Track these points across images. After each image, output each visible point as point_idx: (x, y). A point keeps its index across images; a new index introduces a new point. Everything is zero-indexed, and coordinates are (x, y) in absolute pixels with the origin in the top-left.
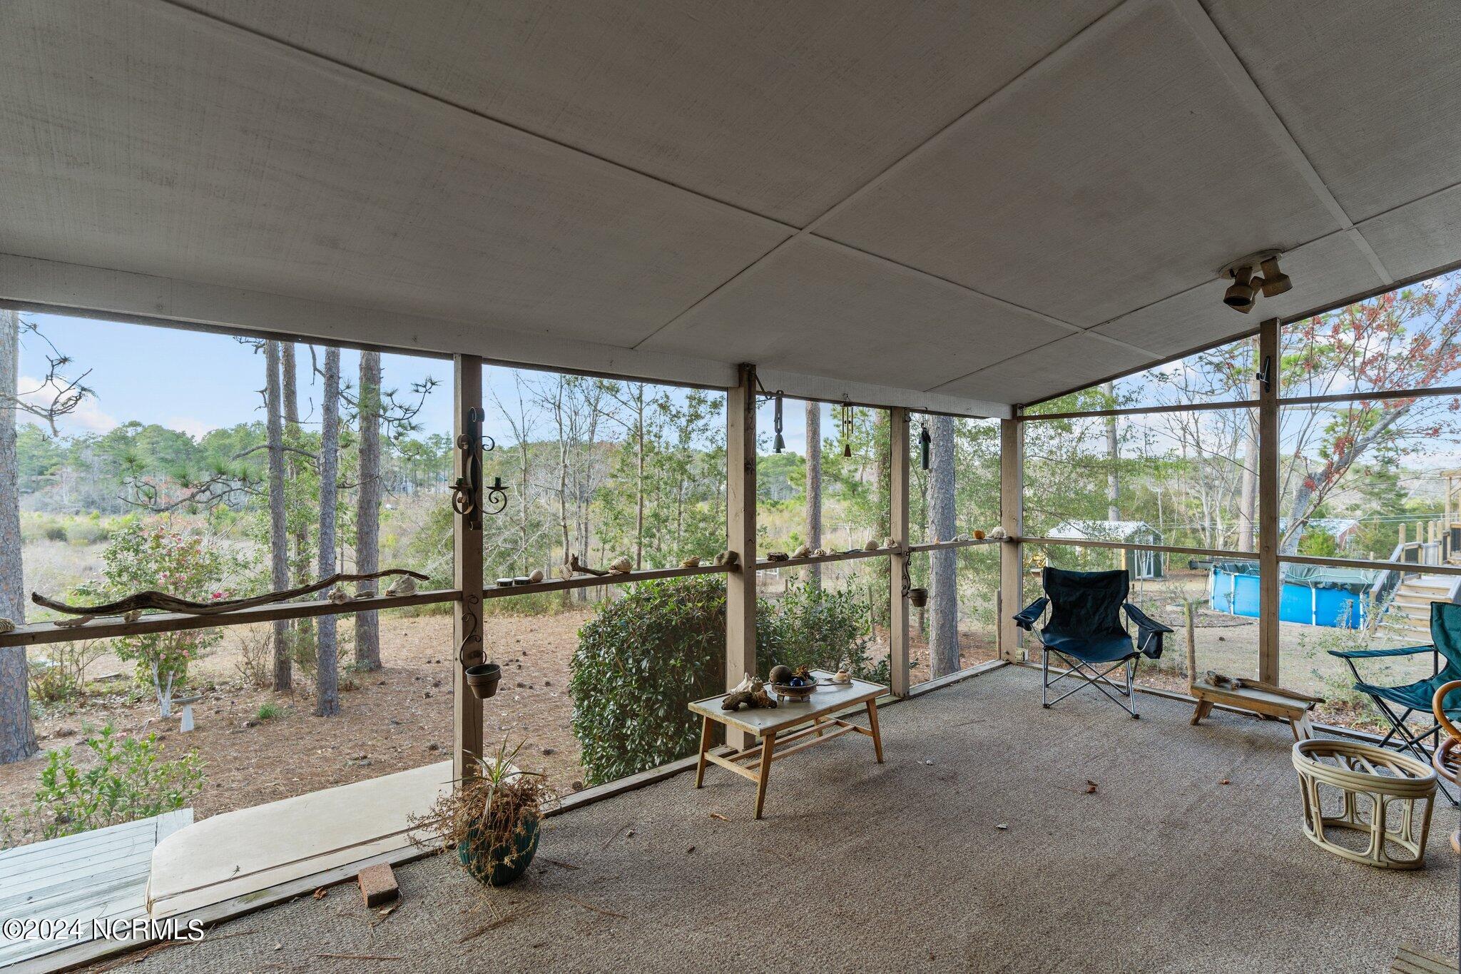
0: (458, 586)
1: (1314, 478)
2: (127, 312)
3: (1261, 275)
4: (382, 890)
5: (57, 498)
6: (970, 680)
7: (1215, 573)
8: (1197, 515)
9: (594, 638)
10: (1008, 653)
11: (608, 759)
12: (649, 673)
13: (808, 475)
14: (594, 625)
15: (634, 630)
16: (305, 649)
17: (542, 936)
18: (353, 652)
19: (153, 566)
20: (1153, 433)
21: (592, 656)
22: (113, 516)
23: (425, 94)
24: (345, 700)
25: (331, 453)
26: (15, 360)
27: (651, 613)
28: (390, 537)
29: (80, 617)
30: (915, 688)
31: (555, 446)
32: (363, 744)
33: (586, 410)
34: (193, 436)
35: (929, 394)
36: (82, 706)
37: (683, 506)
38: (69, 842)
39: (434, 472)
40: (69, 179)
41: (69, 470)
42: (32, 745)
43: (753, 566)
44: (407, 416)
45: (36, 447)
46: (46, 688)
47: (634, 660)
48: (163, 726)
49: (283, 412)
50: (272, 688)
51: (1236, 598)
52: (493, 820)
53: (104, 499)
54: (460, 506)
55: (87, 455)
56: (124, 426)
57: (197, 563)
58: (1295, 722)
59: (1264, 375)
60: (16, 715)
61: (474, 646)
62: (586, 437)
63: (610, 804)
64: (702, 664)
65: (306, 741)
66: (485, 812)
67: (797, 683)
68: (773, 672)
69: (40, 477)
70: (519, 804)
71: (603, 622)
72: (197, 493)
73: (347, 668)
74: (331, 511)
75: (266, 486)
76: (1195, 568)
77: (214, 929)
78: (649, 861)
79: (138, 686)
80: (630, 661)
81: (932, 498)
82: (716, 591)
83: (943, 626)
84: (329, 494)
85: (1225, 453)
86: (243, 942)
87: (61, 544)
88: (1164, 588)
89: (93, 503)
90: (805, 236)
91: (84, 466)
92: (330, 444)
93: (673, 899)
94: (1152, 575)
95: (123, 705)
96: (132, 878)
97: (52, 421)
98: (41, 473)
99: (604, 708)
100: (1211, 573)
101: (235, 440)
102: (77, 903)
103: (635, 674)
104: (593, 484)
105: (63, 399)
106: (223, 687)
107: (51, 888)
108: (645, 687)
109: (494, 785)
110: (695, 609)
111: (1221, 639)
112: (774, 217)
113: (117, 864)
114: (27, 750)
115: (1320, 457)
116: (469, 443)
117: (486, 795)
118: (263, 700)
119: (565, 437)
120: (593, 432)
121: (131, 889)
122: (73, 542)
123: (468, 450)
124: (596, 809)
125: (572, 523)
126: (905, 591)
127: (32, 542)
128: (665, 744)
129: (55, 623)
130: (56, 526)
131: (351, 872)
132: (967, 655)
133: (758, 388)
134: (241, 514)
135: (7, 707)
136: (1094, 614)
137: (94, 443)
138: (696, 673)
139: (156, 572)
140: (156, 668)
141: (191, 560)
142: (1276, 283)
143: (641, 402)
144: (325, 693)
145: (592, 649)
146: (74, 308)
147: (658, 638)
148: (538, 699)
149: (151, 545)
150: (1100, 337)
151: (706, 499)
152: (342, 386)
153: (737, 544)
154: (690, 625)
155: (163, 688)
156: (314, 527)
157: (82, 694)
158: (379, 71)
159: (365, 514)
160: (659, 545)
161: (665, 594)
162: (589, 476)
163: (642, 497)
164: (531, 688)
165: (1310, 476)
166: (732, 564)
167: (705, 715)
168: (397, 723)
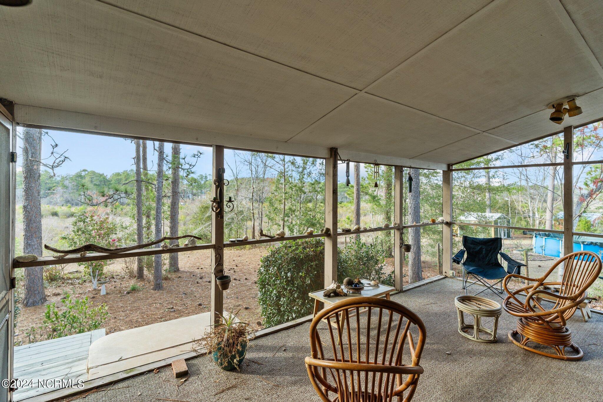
0: (213, 242)
1: (584, 196)
2: (83, 130)
3: (567, 107)
4: (181, 371)
5: (55, 199)
6: (429, 284)
7: (536, 237)
8: (526, 211)
9: (268, 262)
10: (446, 273)
11: (273, 314)
12: (290, 278)
13: (355, 193)
14: (267, 257)
15: (284, 260)
16: (149, 262)
17: (248, 394)
18: (168, 264)
19: (91, 228)
20: (506, 174)
21: (266, 270)
22: (76, 207)
23: (205, 37)
24: (165, 284)
25: (160, 183)
26: (40, 146)
27: (291, 253)
28: (183, 216)
29: (63, 254)
30: (406, 287)
31: (249, 180)
32: (172, 302)
33: (262, 165)
34: (107, 175)
35: (411, 160)
36: (63, 283)
37: (302, 205)
38: (57, 341)
39: (200, 190)
40: (61, 76)
41: (60, 188)
42: (44, 299)
43: (336, 234)
44: (191, 167)
45: (48, 180)
46: (50, 276)
47: (285, 273)
48: (94, 292)
49: (142, 166)
50: (136, 278)
51: (546, 248)
52: (228, 343)
53: (73, 200)
54: (214, 209)
55: (67, 183)
56: (81, 171)
57: (107, 227)
58: (582, 308)
59: (566, 151)
60: (38, 287)
61: (220, 267)
62: (262, 176)
63: (275, 336)
64: (313, 275)
65: (149, 301)
66: (224, 340)
67: (356, 286)
68: (345, 280)
69: (49, 191)
70: (238, 336)
71: (271, 256)
72: (108, 199)
73: (166, 270)
74: (160, 206)
75: (134, 196)
76: (526, 234)
77: (114, 384)
78: (293, 362)
79: (85, 276)
80: (283, 273)
81: (410, 203)
82: (319, 244)
83: (415, 259)
84: (159, 200)
85: (539, 184)
86: (125, 391)
87: (56, 218)
88: (512, 243)
89: (69, 201)
90: (362, 94)
91: (65, 187)
92: (160, 179)
93: (304, 380)
94: (506, 237)
95: (79, 283)
96: (82, 357)
97: (53, 170)
98: (49, 190)
99: (272, 292)
100: (534, 237)
101: (123, 177)
102: (60, 367)
103: (285, 279)
104: (265, 195)
105: (57, 161)
106: (117, 277)
107: (50, 360)
108: (289, 284)
109: (228, 328)
110: (310, 251)
111: (540, 266)
112: (350, 86)
113: (76, 351)
114: (42, 301)
115: (584, 186)
116: (218, 182)
117: (225, 332)
118: (132, 283)
119: (253, 176)
120: (264, 175)
121: (81, 362)
122: (61, 217)
123: (218, 185)
124: (269, 337)
125: (256, 211)
126: (401, 245)
127: (45, 217)
128: (298, 309)
129: (53, 257)
130: (55, 211)
131: (168, 362)
132: (424, 271)
133: (339, 158)
134: (124, 207)
135: (35, 283)
136: (486, 257)
137: (69, 178)
138: (310, 278)
139: (92, 230)
140: (92, 269)
141: (105, 225)
142: (575, 110)
143: (284, 162)
144: (157, 280)
145: (267, 267)
146: (63, 128)
147: (295, 264)
148: (242, 285)
149: (89, 219)
150: (490, 135)
151: (311, 202)
152: (165, 156)
153: (329, 225)
154: (308, 259)
155: (94, 277)
156: (153, 212)
157: (63, 278)
158: (186, 28)
159: (173, 208)
160: (292, 221)
161: (297, 245)
162: (263, 193)
163: (285, 201)
164: (239, 280)
165: (582, 195)
166: (327, 233)
167: (316, 299)
168: (186, 294)
